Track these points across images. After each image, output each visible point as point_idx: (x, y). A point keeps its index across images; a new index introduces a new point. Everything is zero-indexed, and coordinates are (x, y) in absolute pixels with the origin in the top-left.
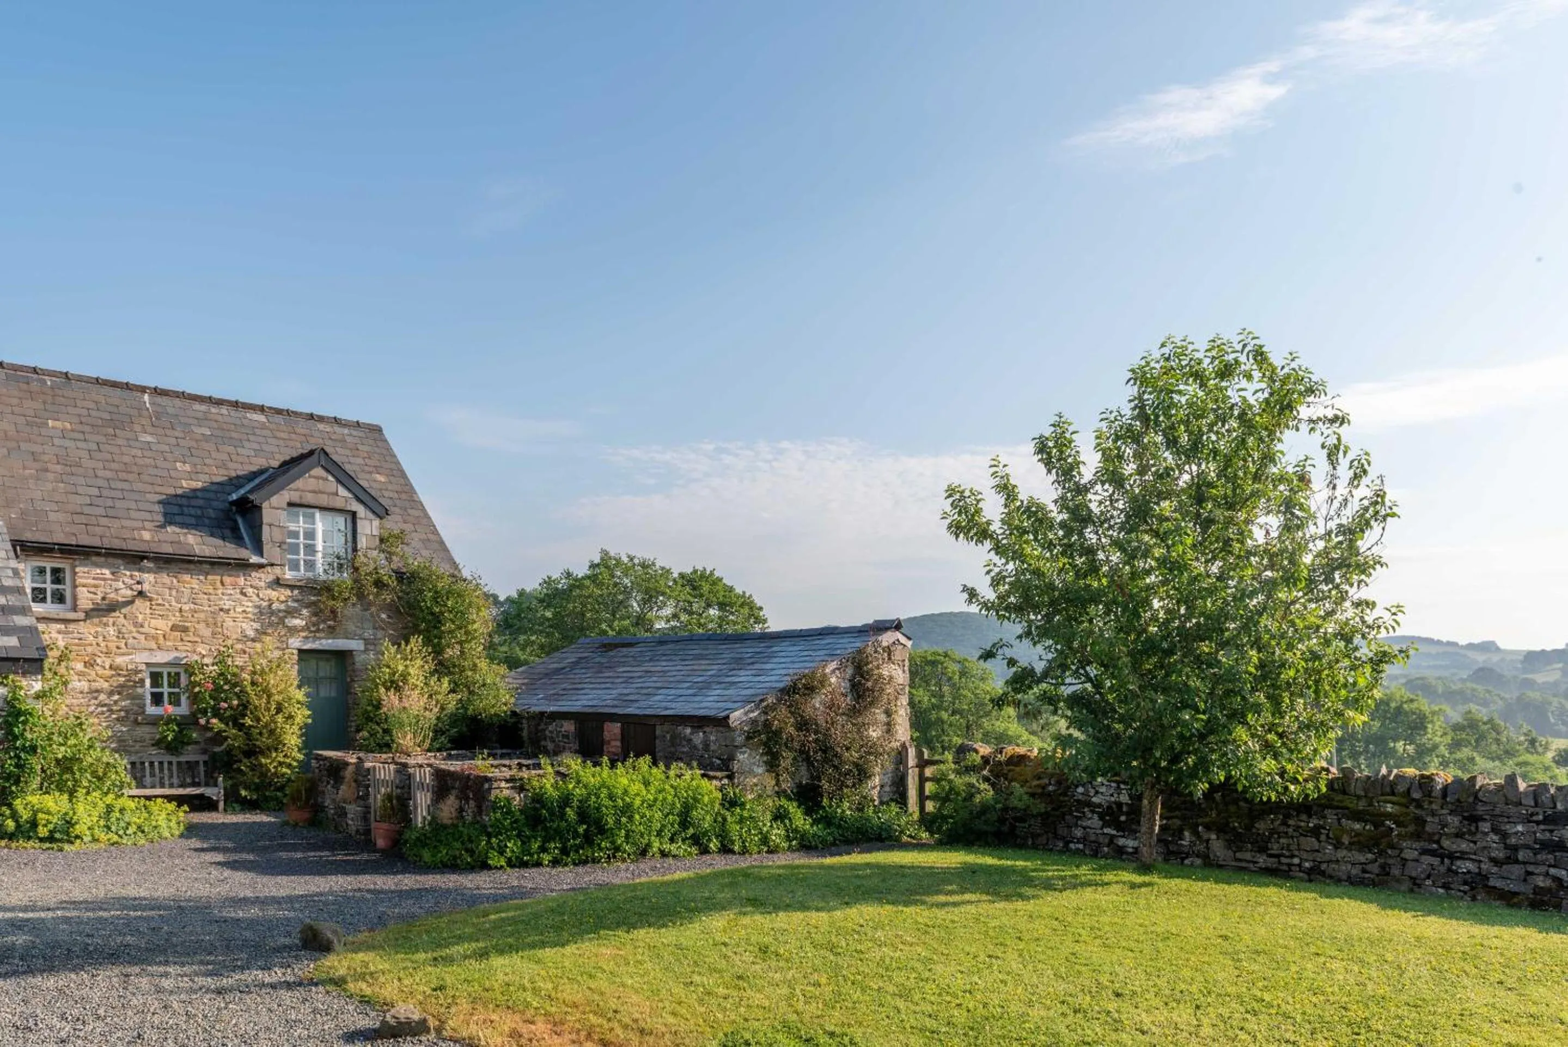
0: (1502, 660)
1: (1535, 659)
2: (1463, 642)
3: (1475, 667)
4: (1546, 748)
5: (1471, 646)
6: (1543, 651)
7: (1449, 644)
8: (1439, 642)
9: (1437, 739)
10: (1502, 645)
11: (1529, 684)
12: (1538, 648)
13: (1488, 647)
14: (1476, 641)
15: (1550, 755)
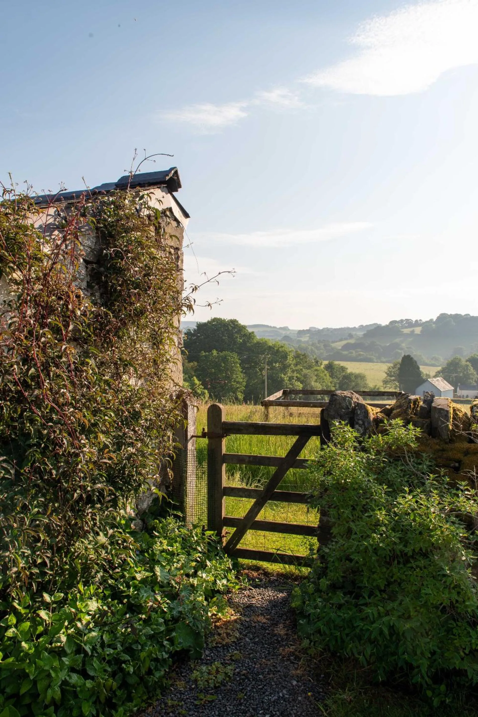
0: (290, 333)
1: (301, 333)
2: (278, 327)
3: (284, 335)
4: (321, 364)
5: (281, 328)
6: (303, 330)
7: (274, 327)
8: (271, 327)
9: (291, 362)
10: (290, 328)
11: (300, 341)
12: (302, 329)
13: (285, 329)
14: (282, 326)
15: (322, 366)
